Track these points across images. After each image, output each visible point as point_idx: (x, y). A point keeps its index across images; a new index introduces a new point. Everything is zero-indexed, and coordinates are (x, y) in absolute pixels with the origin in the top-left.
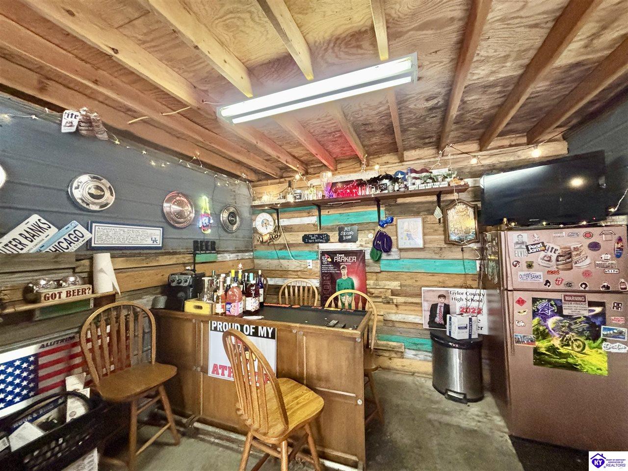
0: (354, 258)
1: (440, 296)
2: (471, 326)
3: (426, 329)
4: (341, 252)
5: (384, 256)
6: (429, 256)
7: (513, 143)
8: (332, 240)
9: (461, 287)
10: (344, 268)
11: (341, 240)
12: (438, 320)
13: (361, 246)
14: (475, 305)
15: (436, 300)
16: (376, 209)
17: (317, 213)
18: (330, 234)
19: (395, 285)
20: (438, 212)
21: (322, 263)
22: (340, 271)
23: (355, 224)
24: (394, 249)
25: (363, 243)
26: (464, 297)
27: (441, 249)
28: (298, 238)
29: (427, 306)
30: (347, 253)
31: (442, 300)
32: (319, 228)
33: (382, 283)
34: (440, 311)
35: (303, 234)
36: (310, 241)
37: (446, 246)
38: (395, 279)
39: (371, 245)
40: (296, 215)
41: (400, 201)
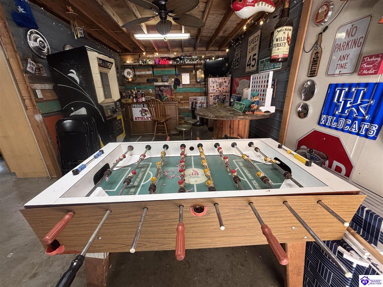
0: (168, 88)
1: (194, 99)
2: (202, 106)
3: (190, 110)
4: (162, 86)
5: (178, 87)
6: (191, 87)
7: (215, 49)
8: (159, 81)
9: (200, 96)
10: (164, 92)
11: (162, 81)
12: (193, 107)
13: (170, 83)
14: (203, 101)
15: (193, 101)
16: (174, 69)
17: (152, 70)
18: (158, 79)
19: (181, 97)
20: (194, 71)
21: (155, 90)
22: (163, 93)
23: (167, 75)
24: (181, 85)
25: (171, 82)
26: (200, 99)
27: (195, 84)
28: (145, 80)
29: (190, 103)
30: (165, 86)
31: (195, 100)
32: (153, 76)
33: (177, 97)
34: (194, 104)
35: (147, 78)
36: (150, 82)
37: (196, 83)
38: (182, 95)
39: (173, 83)
40: (142, 70)
41: (182, 67)
